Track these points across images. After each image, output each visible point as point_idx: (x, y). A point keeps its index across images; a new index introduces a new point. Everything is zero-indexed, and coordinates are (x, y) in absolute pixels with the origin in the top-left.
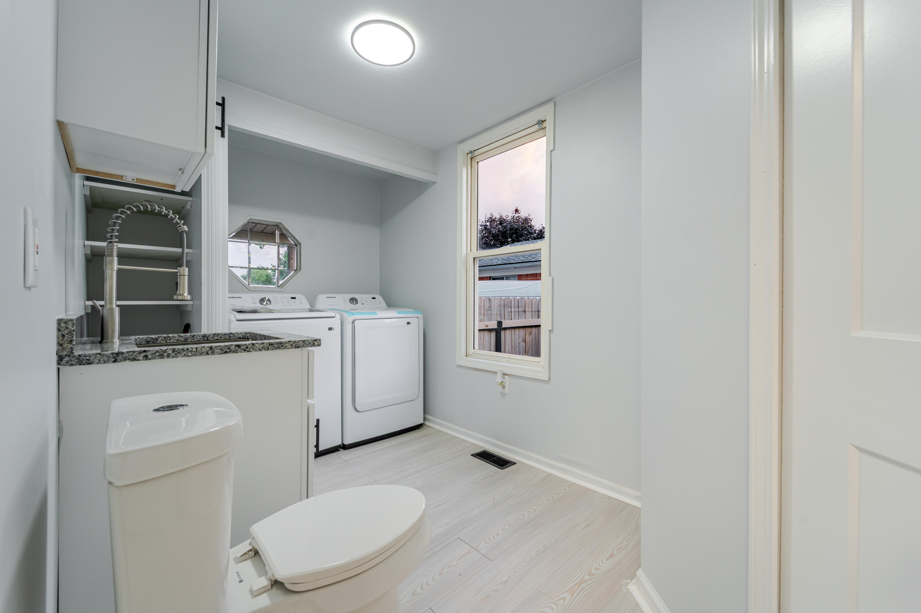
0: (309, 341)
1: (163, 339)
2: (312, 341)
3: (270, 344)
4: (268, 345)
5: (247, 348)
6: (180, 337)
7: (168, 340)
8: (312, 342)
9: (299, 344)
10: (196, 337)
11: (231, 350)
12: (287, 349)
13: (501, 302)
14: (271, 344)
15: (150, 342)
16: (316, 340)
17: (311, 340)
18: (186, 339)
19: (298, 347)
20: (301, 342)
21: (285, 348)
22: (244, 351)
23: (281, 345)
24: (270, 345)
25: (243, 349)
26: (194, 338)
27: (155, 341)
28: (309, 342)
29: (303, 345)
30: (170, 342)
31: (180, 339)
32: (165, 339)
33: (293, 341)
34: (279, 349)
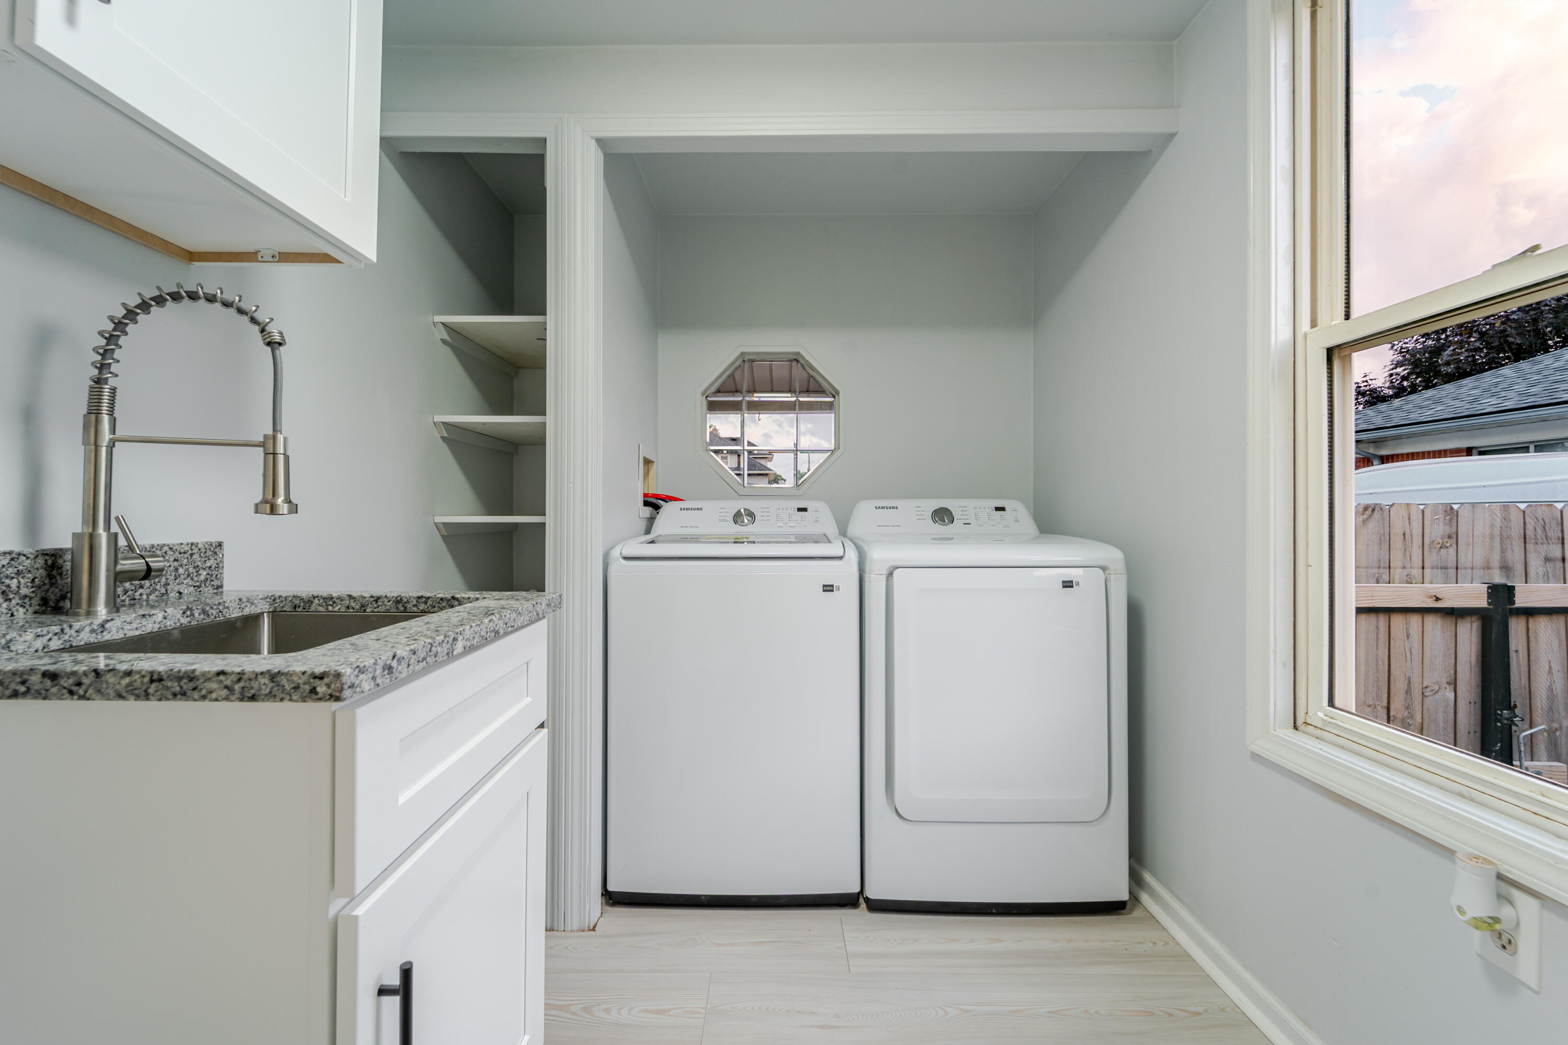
0: (295, 678)
1: (321, 601)
2: (305, 678)
3: (152, 676)
4: (147, 679)
5: (79, 684)
6: (352, 600)
7: (330, 605)
8: (305, 684)
9: (255, 685)
10: (383, 602)
11: (31, 687)
12: (211, 700)
13: (1506, 519)
14: (155, 677)
15: (299, 607)
16: (321, 677)
17: (304, 673)
18: (362, 606)
19: (253, 698)
20: (263, 680)
21: (204, 698)
22: (67, 695)
23: (192, 685)
24: (152, 681)
25: (65, 688)
26: (380, 603)
27: (308, 605)
28: (292, 681)
29: (271, 692)
30: (334, 610)
31: (353, 604)
32: (325, 602)
33: (233, 673)
34: (185, 698)
